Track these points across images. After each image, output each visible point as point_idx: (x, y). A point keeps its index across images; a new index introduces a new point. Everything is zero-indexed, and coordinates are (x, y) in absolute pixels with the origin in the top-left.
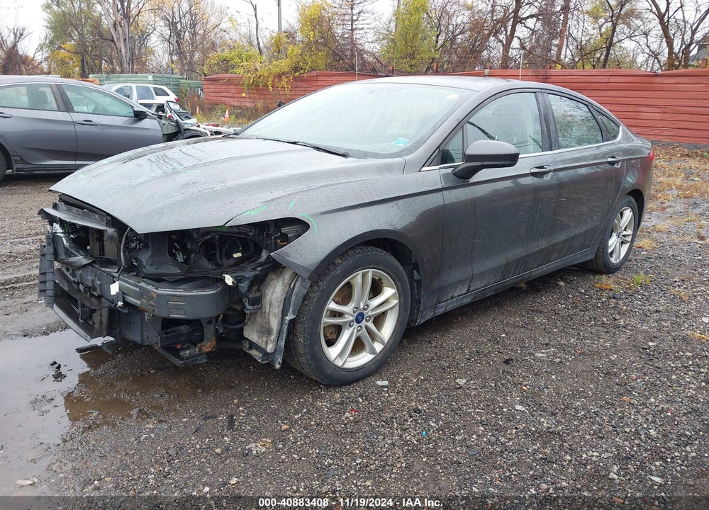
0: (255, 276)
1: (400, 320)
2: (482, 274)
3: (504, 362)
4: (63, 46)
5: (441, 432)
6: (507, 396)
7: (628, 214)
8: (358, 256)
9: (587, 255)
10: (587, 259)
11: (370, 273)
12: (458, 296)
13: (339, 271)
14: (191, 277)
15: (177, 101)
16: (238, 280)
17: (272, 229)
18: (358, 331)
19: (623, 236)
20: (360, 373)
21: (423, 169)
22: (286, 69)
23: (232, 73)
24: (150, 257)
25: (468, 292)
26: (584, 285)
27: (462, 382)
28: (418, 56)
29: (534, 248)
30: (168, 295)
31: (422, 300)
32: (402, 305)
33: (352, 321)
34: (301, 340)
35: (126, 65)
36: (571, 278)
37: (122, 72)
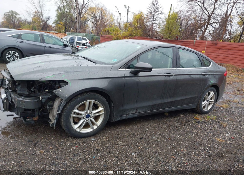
0: (48, 98)
1: (104, 119)
2: (141, 108)
3: (140, 138)
4: (60, 23)
5: (100, 158)
6: (132, 149)
7: (212, 94)
8: (87, 95)
9: (193, 106)
10: (192, 108)
11: (92, 102)
12: (132, 114)
13: (79, 100)
14: (32, 96)
15: (89, 43)
16: (42, 98)
17: (57, 83)
18: (87, 120)
19: (210, 101)
20: (86, 135)
21: (119, 70)
22: (127, 35)
23: (110, 35)
24: (20, 88)
25: (136, 113)
26: (190, 117)
27: (120, 143)
28: (172, 34)
29: (165, 101)
30: (20, 100)
31: (115, 113)
32: (106, 114)
33: (85, 117)
34: (63, 121)
35: (78, 30)
36: (187, 114)
37: (77, 32)
